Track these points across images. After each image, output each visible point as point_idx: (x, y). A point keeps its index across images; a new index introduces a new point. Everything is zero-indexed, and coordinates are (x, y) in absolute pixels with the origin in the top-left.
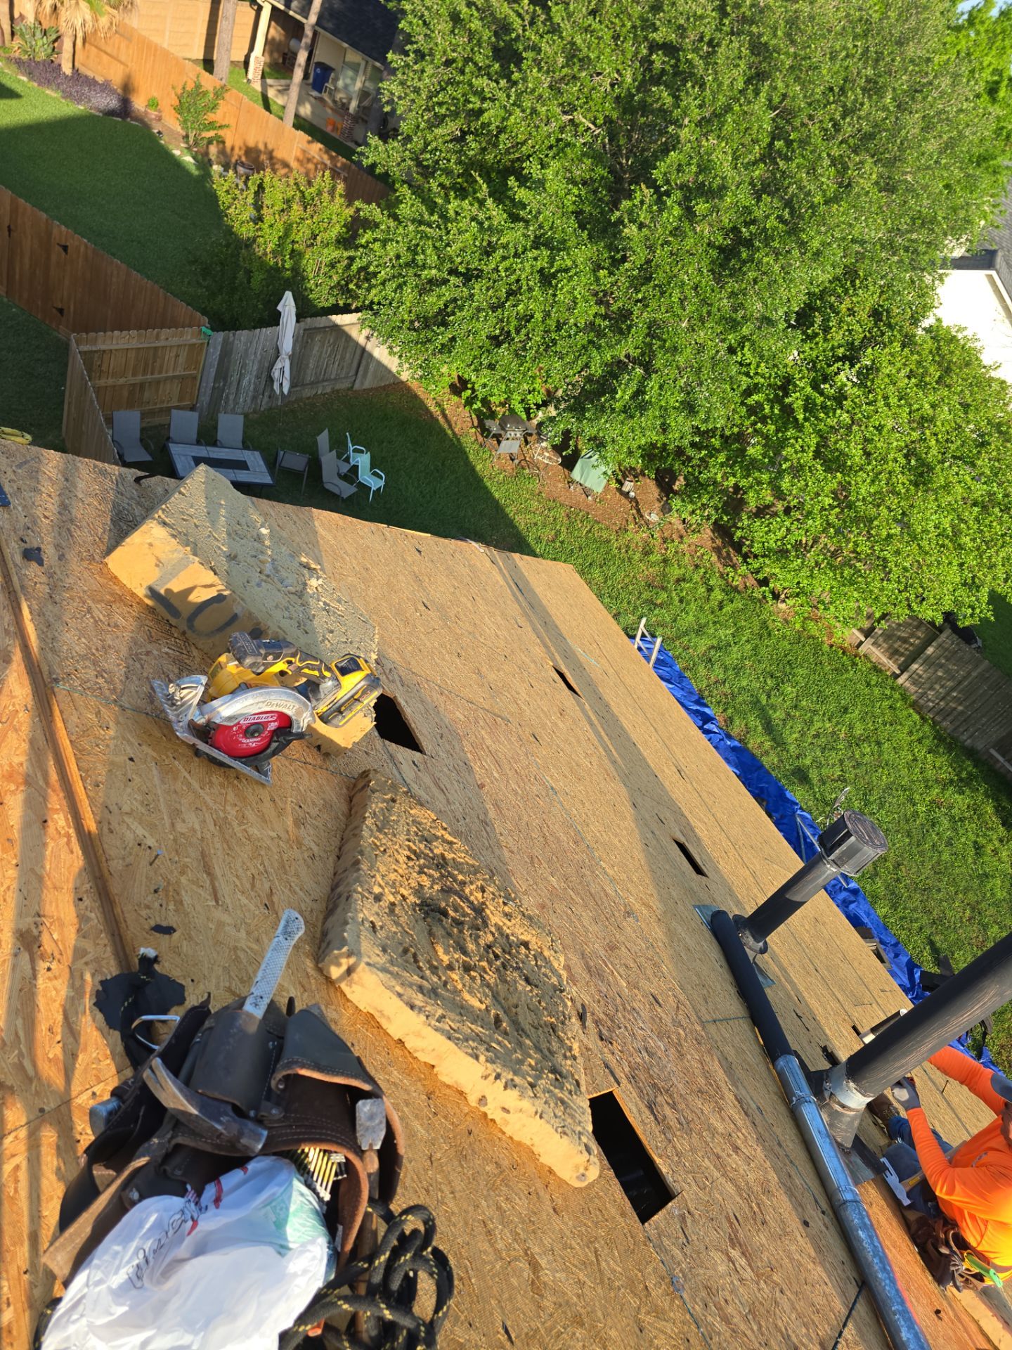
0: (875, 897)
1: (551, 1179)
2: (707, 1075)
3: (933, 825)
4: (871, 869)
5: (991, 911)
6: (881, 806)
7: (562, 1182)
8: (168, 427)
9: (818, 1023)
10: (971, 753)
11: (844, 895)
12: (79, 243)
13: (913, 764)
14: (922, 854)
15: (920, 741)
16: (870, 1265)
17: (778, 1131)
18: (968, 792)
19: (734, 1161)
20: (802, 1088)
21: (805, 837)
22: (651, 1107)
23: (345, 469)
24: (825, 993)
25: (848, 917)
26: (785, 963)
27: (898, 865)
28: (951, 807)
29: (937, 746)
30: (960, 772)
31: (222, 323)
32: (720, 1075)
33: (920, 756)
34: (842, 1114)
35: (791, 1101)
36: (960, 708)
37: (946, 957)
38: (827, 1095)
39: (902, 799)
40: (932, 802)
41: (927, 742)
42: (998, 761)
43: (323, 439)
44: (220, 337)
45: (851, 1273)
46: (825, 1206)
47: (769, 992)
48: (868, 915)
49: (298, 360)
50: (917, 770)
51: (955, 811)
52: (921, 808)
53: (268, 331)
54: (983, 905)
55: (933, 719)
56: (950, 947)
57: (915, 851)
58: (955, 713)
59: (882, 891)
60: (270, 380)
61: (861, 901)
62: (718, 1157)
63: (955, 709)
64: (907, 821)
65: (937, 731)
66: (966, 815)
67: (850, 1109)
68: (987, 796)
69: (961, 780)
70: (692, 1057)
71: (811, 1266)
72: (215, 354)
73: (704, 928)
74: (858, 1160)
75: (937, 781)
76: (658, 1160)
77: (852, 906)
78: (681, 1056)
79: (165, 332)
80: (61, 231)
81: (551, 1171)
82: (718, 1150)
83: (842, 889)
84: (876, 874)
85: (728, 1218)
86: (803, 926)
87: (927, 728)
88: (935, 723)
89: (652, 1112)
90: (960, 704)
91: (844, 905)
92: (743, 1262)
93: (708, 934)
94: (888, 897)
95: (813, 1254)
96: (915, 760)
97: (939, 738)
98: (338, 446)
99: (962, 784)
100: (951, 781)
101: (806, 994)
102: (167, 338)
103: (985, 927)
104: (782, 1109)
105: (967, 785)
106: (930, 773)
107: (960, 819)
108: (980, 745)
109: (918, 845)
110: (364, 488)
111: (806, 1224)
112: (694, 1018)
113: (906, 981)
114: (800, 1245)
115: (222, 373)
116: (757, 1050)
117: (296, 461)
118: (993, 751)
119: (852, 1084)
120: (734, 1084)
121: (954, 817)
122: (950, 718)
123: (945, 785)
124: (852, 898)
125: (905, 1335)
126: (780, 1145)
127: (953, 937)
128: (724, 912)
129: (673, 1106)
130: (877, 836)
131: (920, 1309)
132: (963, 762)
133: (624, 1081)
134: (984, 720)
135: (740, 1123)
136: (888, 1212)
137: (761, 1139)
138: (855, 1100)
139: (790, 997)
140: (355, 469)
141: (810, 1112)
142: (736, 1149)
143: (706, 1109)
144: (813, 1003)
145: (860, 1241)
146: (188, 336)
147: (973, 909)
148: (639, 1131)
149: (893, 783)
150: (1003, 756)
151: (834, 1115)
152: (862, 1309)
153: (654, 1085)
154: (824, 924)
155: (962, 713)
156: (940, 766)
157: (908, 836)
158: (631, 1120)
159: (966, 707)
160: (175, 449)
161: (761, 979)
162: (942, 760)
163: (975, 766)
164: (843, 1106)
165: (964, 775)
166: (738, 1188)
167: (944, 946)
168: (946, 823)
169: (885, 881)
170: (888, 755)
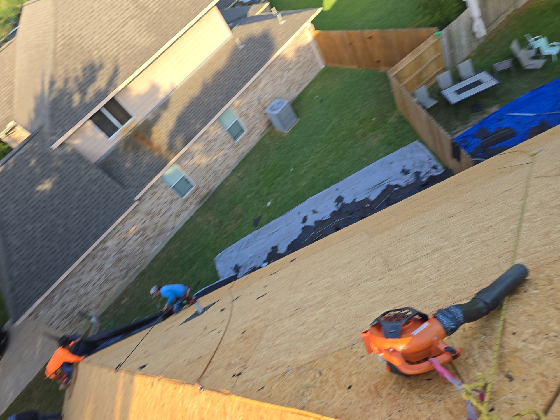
8: (436, 83)
12: (375, 32)
23: (533, 53)
31: (442, 25)
43: (515, 46)
44: (444, 31)
49: (484, 16)
53: (464, 14)
60: (474, 34)
72: (444, 41)
79: (421, 46)
80: (367, 33)
98: (524, 44)
102: (423, 47)
110: (549, 57)
115: (451, 46)
117: (505, 65)
140: (538, 51)
146: (431, 41)
160: (445, 92)
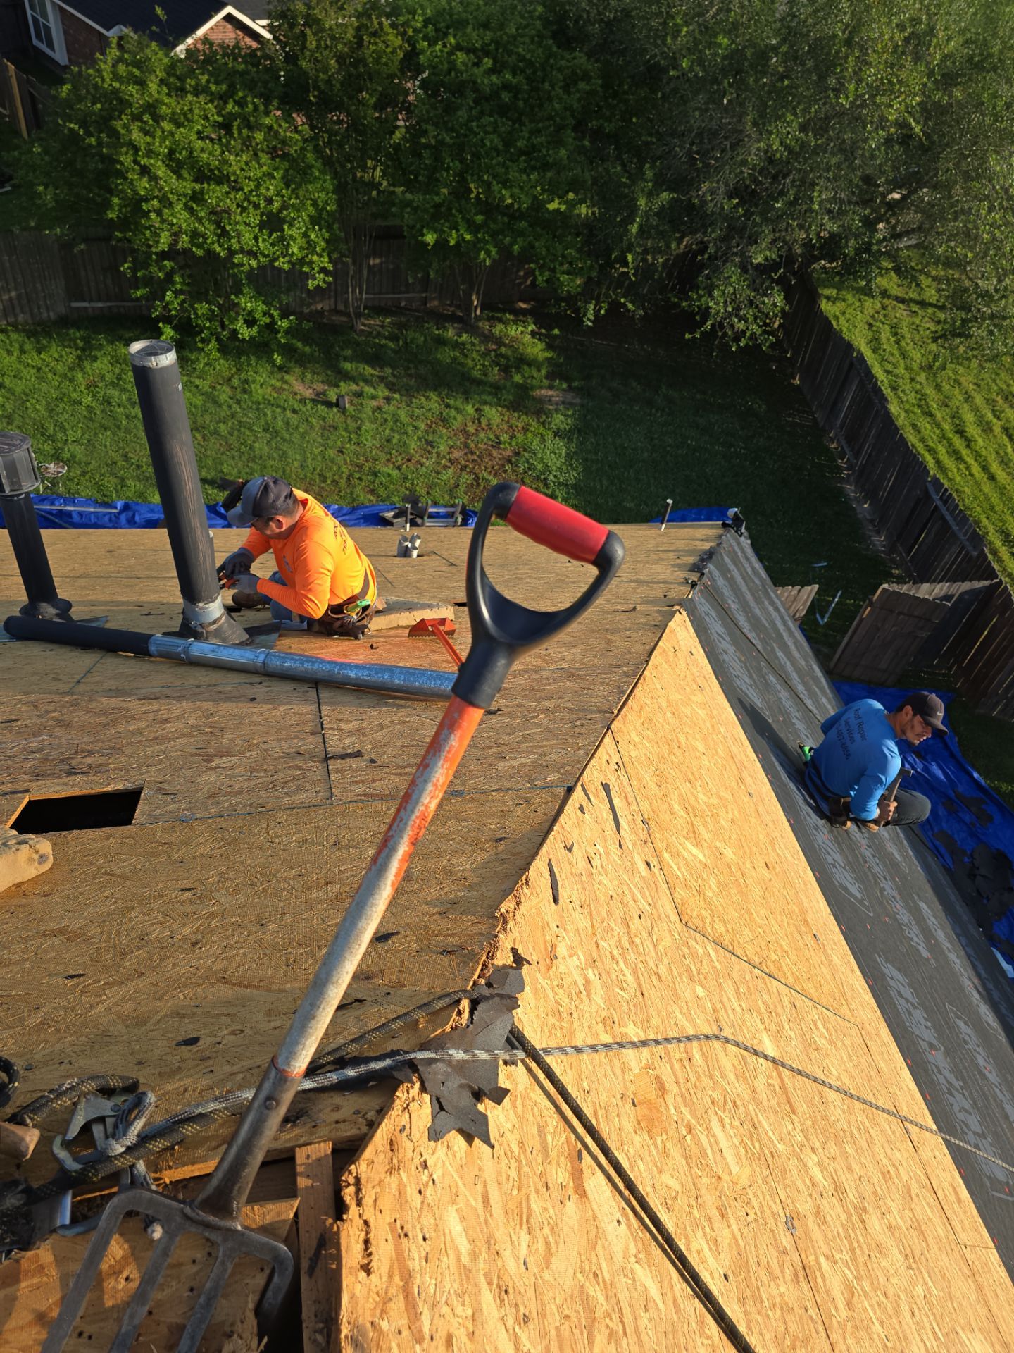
0: (141, 495)
1: (24, 887)
2: (103, 712)
3: (109, 403)
4: (115, 480)
5: (207, 418)
6: (64, 430)
7: (35, 880)
9: (168, 603)
10: (65, 322)
11: (123, 518)
13: (42, 374)
14: (127, 431)
15: (22, 351)
16: (306, 671)
17: (191, 681)
18: (98, 354)
19: (170, 728)
20: (181, 643)
21: (49, 512)
22: (71, 773)
24: (157, 583)
25: (140, 527)
26: (108, 598)
27: (126, 457)
28: (103, 378)
29: (38, 342)
30: (76, 344)
32: (114, 702)
33: (38, 362)
34: (221, 627)
35: (182, 659)
36: (13, 294)
37: (221, 479)
38: (200, 629)
39: (69, 408)
40: (88, 387)
41: (27, 347)
42: (86, 308)
45: (302, 688)
46: (257, 679)
47: (111, 625)
48: (152, 511)
50: (50, 375)
51: (108, 377)
52: (87, 400)
54: (200, 420)
55: (8, 324)
56: (215, 469)
57: (122, 435)
58: (15, 302)
59: (140, 486)
61: (137, 508)
62: (156, 738)
63: (11, 299)
64: (91, 420)
65: (24, 331)
66: (117, 371)
67: (219, 619)
68: (112, 343)
69: (83, 350)
70: (79, 717)
71: (274, 713)
73: (11, 644)
74: (262, 638)
75: (71, 369)
76: (109, 789)
77: (137, 518)
78: (68, 725)
81: (18, 885)
82: (153, 735)
83: (117, 516)
84: (123, 479)
85: (195, 755)
86: (101, 565)
87: (14, 336)
88: (15, 326)
89: (76, 773)
90: (9, 291)
91: (132, 523)
92: (225, 759)
93: (18, 645)
94: (148, 484)
95: (270, 706)
96: (39, 369)
97: (30, 334)
99: (87, 352)
100: (79, 357)
101: (143, 598)
103: (216, 433)
104: (182, 670)
105: (91, 348)
106: (60, 368)
107: (119, 379)
108: (61, 309)
109: (119, 428)
111: (253, 699)
112: (57, 698)
113: (221, 522)
114: (258, 712)
116: (132, 663)
118: (75, 305)
119: (201, 605)
120: (129, 695)
121: (112, 383)
122: (18, 310)
123: (79, 364)
124: (130, 513)
125: (352, 674)
126: (198, 687)
127: (210, 462)
128: (10, 619)
129: (91, 753)
130: (12, 438)
131: (361, 657)
132: (68, 334)
133: (32, 786)
134: (38, 285)
135: (156, 707)
136: (304, 640)
137: (180, 699)
138: (214, 609)
139: (129, 612)
141: (199, 649)
142: (167, 721)
143: (120, 728)
144: (153, 597)
145: (290, 668)
147: (197, 430)
148: (77, 792)
149: (48, 404)
150: (84, 300)
151: (217, 633)
152: (325, 694)
153: (62, 761)
154: (119, 548)
155: (19, 296)
156: (58, 356)
157: (106, 429)
158: (63, 795)
159: (16, 289)
161: (94, 625)
162: (54, 349)
163: (79, 329)
164: (214, 622)
165: (80, 344)
166: (187, 735)
167: (213, 473)
168: (114, 393)
169: (133, 477)
170: (19, 387)
